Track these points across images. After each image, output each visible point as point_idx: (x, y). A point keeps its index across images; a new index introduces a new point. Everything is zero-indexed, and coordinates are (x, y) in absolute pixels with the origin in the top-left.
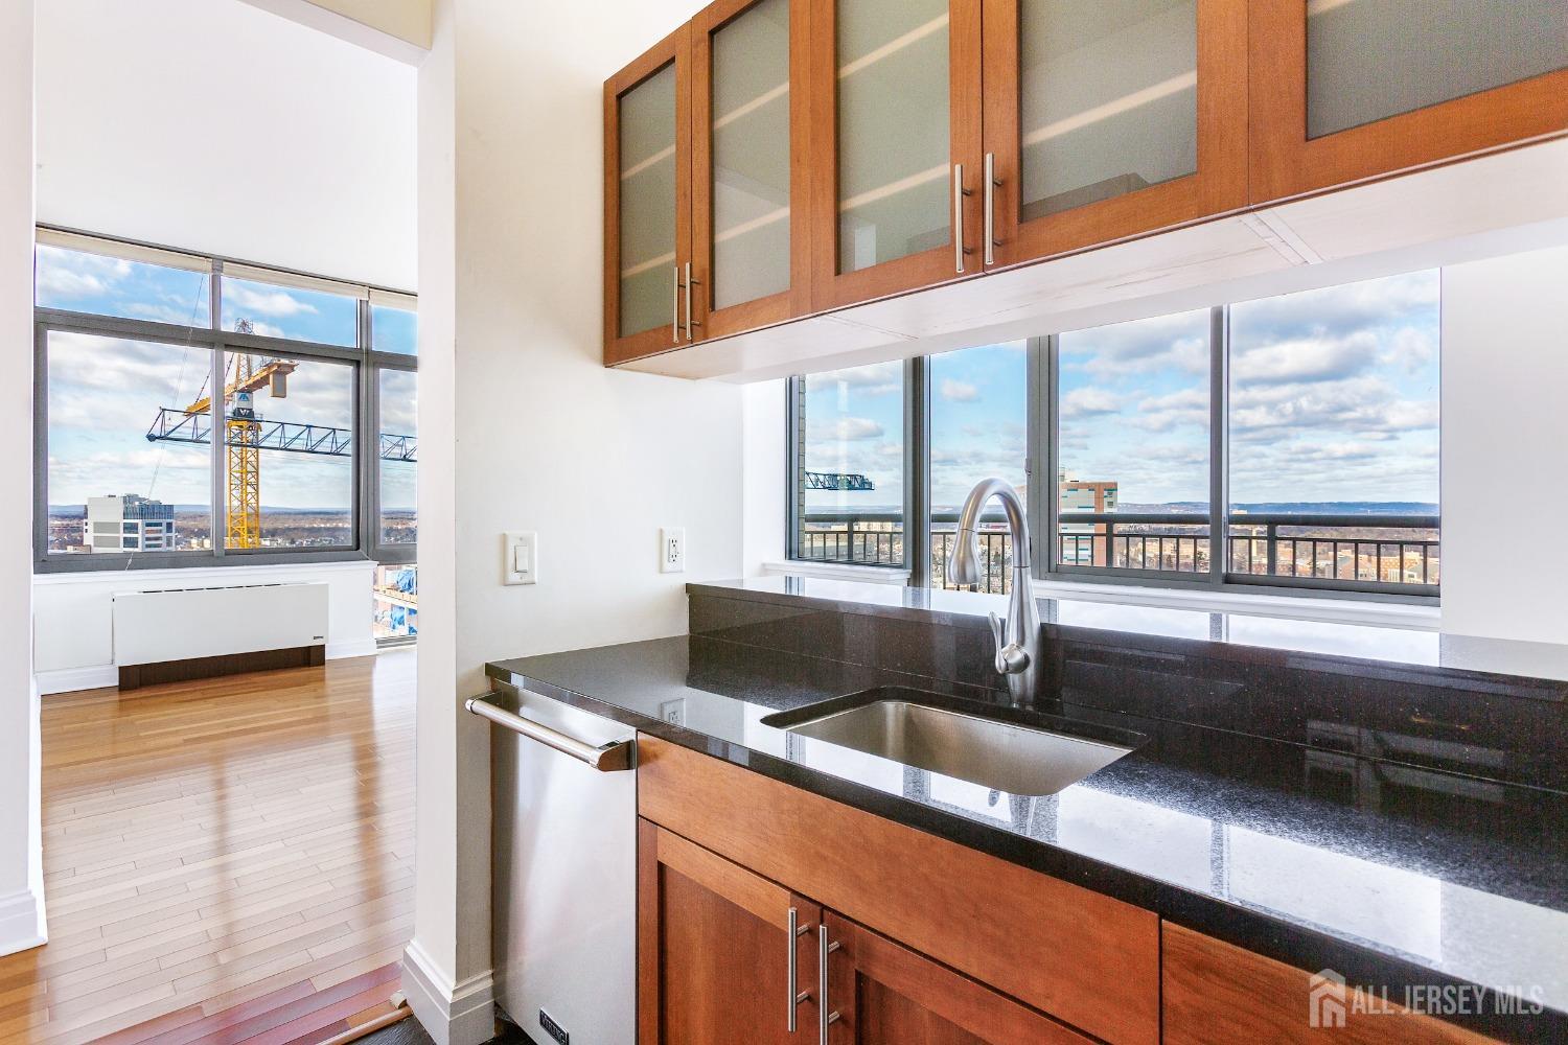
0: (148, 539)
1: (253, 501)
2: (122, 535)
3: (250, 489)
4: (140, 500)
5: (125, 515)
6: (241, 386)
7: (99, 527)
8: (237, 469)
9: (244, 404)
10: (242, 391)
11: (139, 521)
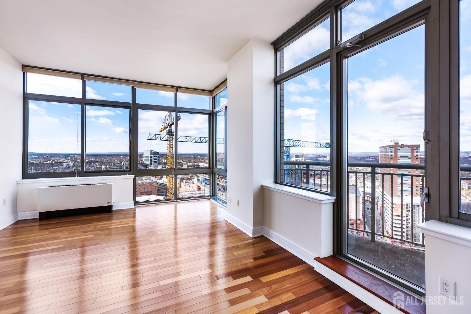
0: (154, 160)
1: (172, 151)
2: (150, 159)
3: (171, 148)
4: (153, 151)
5: (150, 154)
6: (170, 124)
7: (146, 157)
8: (169, 144)
9: (170, 129)
10: (170, 125)
11: (153, 156)
